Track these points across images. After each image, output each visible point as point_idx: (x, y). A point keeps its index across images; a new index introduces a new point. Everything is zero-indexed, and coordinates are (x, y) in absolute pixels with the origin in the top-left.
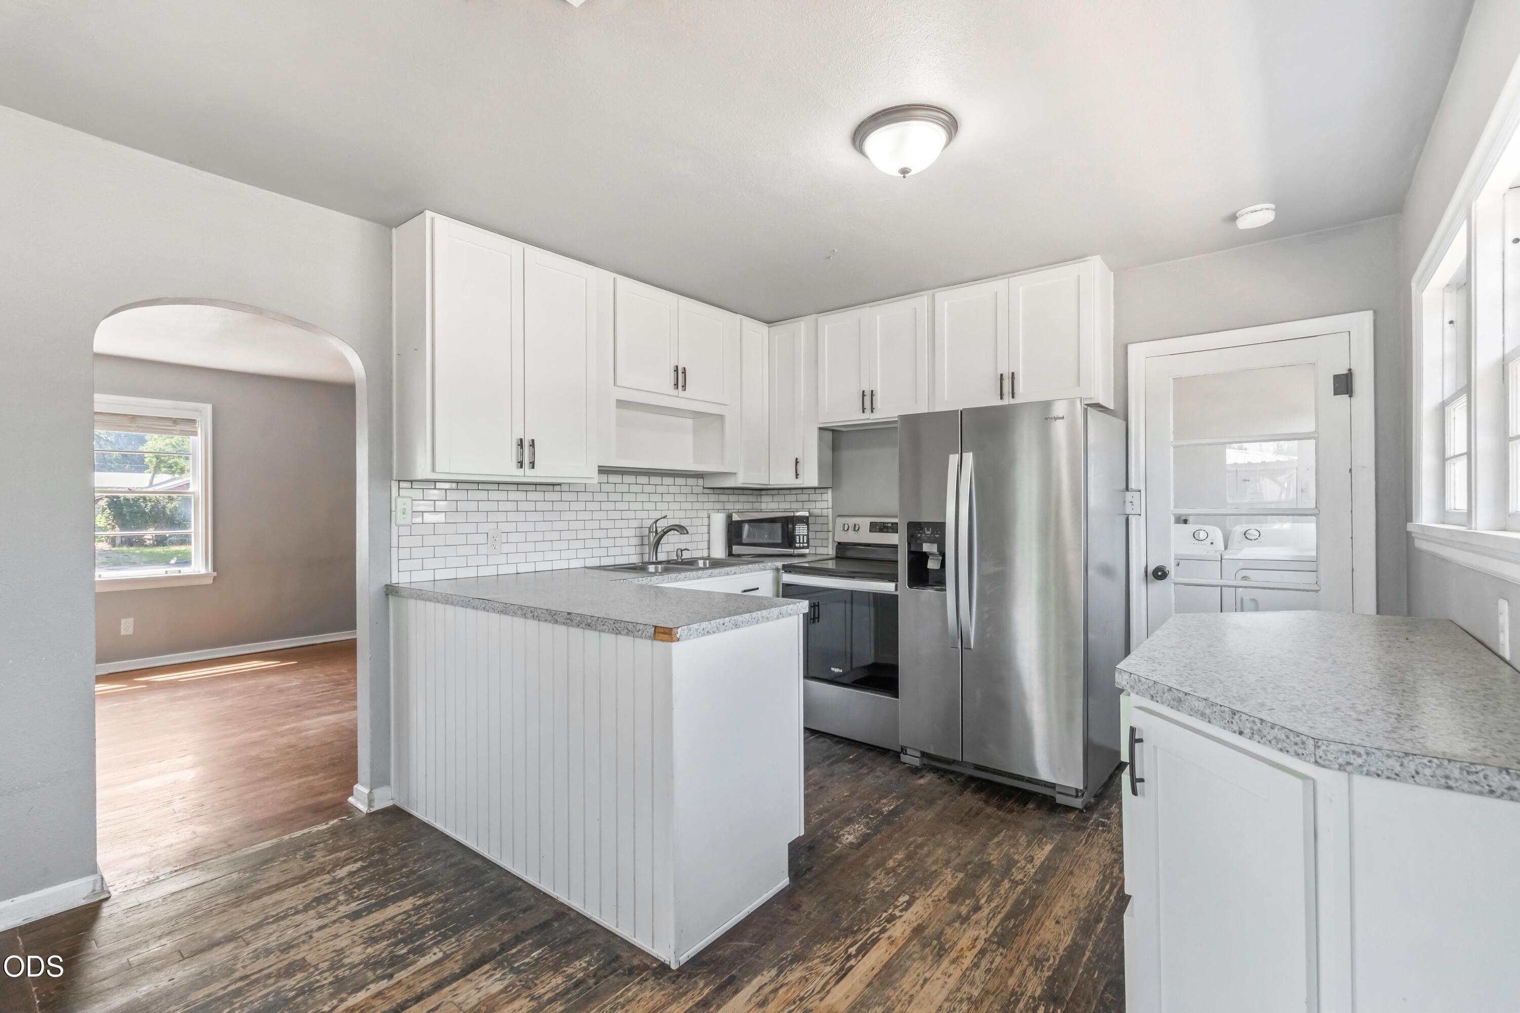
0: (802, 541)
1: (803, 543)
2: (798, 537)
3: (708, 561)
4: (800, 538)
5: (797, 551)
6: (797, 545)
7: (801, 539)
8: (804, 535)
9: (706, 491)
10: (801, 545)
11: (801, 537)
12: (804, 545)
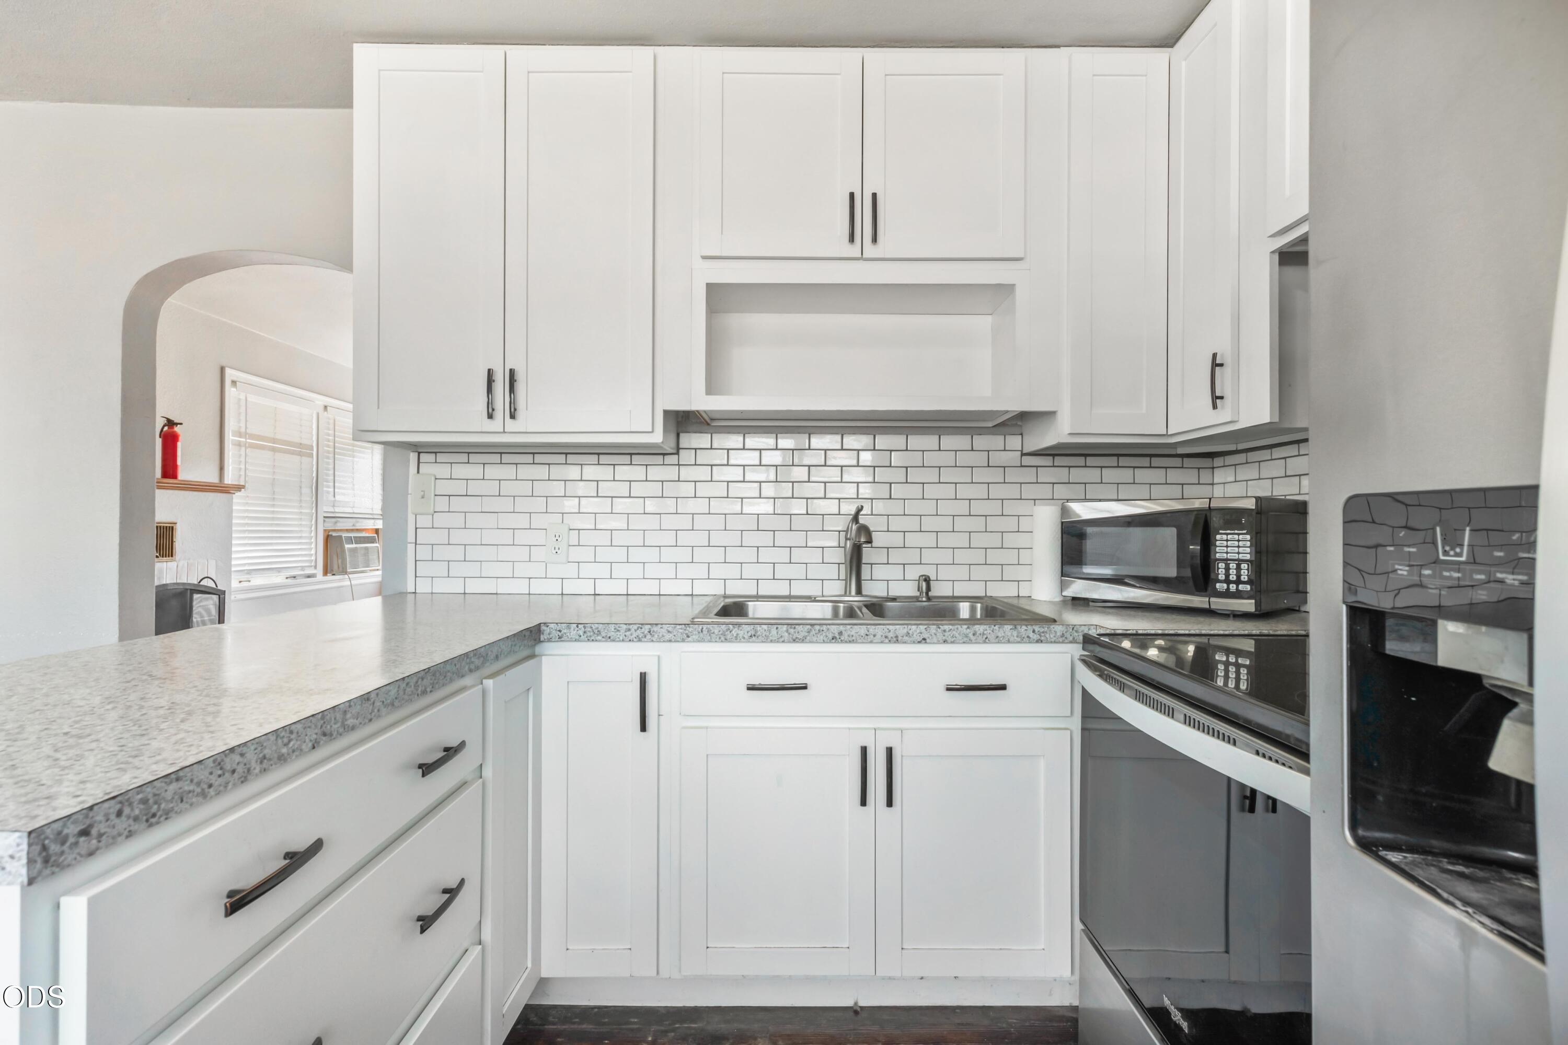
0: (1233, 577)
1: (1238, 582)
2: (1222, 565)
3: (979, 605)
4: (1227, 569)
5: (1218, 603)
6: (1218, 585)
7: (1233, 572)
8: (1239, 562)
9: (1028, 460)
10: (1233, 587)
11: (1233, 566)
12: (1241, 587)
